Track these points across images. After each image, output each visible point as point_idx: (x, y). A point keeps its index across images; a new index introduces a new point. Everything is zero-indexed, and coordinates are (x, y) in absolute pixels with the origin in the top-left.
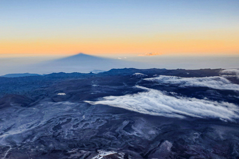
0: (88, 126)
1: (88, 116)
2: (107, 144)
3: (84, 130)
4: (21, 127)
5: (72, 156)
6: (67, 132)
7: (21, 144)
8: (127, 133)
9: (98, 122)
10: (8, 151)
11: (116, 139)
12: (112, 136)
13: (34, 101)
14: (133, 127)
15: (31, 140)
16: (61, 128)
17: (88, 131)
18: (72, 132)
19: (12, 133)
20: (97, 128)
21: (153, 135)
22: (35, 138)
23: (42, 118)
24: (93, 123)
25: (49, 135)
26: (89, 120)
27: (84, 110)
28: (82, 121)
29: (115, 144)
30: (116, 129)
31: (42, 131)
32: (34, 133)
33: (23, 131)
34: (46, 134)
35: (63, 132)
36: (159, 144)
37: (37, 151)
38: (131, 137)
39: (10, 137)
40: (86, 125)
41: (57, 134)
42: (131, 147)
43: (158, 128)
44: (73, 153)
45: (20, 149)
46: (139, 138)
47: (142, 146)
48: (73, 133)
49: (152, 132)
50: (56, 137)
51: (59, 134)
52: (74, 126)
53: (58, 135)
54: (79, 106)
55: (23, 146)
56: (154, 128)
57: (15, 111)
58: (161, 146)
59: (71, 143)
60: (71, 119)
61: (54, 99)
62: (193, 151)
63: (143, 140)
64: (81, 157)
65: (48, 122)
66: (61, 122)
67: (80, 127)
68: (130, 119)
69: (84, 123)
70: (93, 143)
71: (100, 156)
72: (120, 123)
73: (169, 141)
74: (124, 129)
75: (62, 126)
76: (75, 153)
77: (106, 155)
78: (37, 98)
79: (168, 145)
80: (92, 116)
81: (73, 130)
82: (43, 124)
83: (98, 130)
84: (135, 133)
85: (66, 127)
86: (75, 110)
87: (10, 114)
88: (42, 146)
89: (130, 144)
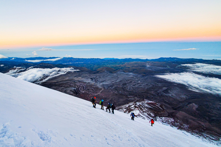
0: (141, 86)
1: (141, 81)
2: (151, 97)
3: (139, 88)
4: (108, 81)
5: (130, 98)
6: (129, 87)
7: (107, 88)
8: (164, 94)
9: (147, 85)
10: (102, 90)
11: (157, 96)
12: (154, 94)
13: (115, 71)
14: (169, 91)
15: (112, 88)
16: (126, 85)
17: (140, 89)
18: (132, 88)
19: (104, 83)
20: (146, 88)
21: (183, 98)
22: (114, 87)
23: (118, 79)
24: (144, 85)
25: (120, 87)
26: (142, 84)
27: (140, 78)
28: (138, 84)
29: (156, 98)
30: (158, 91)
31: (117, 84)
32: (113, 85)
33: (109, 83)
35: (127, 87)
36: (187, 104)
37: (114, 93)
38: (167, 96)
39: (103, 85)
40: (140, 86)
41: (124, 87)
42: (166, 102)
43: (189, 95)
44: (131, 98)
46: (173, 98)
47: (174, 103)
49: (183, 96)
51: (125, 88)
54: (137, 76)
55: (108, 90)
56: (185, 95)
57: (107, 74)
58: (188, 106)
59: (131, 93)
60: (132, 82)
61: (125, 71)
63: (175, 100)
64: (134, 100)
65: (120, 81)
66: (127, 82)
67: (136, 86)
68: (168, 87)
69: (139, 85)
70: (143, 95)
71: (145, 102)
72: (161, 88)
73: (196, 104)
74: (163, 91)
75: (127, 84)
76: (132, 98)
77: (148, 102)
78: (117, 70)
79: (195, 106)
80: (144, 82)
82: (118, 81)
83: (147, 89)
84: (170, 95)
85: (129, 85)
86: (135, 77)
87: (104, 75)
88: (116, 91)
89: (165, 100)
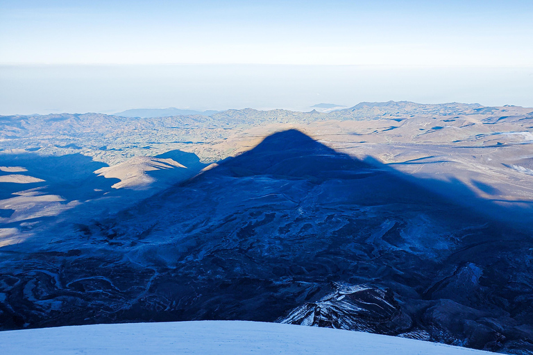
0: (310, 231)
1: (308, 209)
2: (349, 268)
3: (303, 238)
4: (172, 229)
5: (282, 291)
6: (268, 243)
7: (177, 265)
8: (390, 246)
9: (330, 223)
10: (152, 279)
11: (368, 258)
12: (358, 252)
14: (402, 234)
15: (195, 257)
16: (254, 233)
17: (310, 241)
18: (278, 242)
19: (154, 242)
20: (328, 235)
21: (445, 250)
22: (203, 253)
23: (213, 212)
24: (320, 224)
25: (231, 247)
26: (311, 218)
27: (301, 196)
28: (297, 220)
29: (366, 269)
30: (366, 238)
31: (215, 238)
32: (199, 243)
33: (177, 237)
34: (224, 246)
35: (258, 241)
36: (455, 269)
37: (210, 280)
38: (398, 255)
39: (152, 251)
40: (306, 227)
41: (245, 247)
42: (400, 276)
43: (456, 236)
44: (283, 286)
45: (177, 276)
46: (416, 257)
47: (420, 273)
48: (280, 244)
49: (443, 245)
50: (246, 251)
51: (251, 247)
52: (281, 231)
53: (249, 248)
54: (289, 187)
55: (181, 270)
56: (446, 238)
58: (459, 275)
59: (278, 265)
60: (273, 215)
62: (523, 284)
63: (421, 262)
64: (300, 293)
65: (228, 220)
66: (254, 221)
67: (294, 231)
68: (396, 217)
69: (302, 224)
70: (322, 267)
71: (340, 295)
72: (375, 224)
73: (477, 264)
74: (384, 238)
75: (257, 230)
76: (289, 285)
77: (350, 292)
79: (474, 271)
80: (317, 209)
81: (279, 239)
82: (217, 224)
83: (331, 238)
84: (407, 248)
85: (265, 231)
86: (280, 195)
88: (220, 269)
89: (395, 269)
